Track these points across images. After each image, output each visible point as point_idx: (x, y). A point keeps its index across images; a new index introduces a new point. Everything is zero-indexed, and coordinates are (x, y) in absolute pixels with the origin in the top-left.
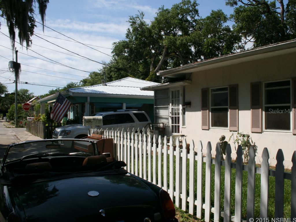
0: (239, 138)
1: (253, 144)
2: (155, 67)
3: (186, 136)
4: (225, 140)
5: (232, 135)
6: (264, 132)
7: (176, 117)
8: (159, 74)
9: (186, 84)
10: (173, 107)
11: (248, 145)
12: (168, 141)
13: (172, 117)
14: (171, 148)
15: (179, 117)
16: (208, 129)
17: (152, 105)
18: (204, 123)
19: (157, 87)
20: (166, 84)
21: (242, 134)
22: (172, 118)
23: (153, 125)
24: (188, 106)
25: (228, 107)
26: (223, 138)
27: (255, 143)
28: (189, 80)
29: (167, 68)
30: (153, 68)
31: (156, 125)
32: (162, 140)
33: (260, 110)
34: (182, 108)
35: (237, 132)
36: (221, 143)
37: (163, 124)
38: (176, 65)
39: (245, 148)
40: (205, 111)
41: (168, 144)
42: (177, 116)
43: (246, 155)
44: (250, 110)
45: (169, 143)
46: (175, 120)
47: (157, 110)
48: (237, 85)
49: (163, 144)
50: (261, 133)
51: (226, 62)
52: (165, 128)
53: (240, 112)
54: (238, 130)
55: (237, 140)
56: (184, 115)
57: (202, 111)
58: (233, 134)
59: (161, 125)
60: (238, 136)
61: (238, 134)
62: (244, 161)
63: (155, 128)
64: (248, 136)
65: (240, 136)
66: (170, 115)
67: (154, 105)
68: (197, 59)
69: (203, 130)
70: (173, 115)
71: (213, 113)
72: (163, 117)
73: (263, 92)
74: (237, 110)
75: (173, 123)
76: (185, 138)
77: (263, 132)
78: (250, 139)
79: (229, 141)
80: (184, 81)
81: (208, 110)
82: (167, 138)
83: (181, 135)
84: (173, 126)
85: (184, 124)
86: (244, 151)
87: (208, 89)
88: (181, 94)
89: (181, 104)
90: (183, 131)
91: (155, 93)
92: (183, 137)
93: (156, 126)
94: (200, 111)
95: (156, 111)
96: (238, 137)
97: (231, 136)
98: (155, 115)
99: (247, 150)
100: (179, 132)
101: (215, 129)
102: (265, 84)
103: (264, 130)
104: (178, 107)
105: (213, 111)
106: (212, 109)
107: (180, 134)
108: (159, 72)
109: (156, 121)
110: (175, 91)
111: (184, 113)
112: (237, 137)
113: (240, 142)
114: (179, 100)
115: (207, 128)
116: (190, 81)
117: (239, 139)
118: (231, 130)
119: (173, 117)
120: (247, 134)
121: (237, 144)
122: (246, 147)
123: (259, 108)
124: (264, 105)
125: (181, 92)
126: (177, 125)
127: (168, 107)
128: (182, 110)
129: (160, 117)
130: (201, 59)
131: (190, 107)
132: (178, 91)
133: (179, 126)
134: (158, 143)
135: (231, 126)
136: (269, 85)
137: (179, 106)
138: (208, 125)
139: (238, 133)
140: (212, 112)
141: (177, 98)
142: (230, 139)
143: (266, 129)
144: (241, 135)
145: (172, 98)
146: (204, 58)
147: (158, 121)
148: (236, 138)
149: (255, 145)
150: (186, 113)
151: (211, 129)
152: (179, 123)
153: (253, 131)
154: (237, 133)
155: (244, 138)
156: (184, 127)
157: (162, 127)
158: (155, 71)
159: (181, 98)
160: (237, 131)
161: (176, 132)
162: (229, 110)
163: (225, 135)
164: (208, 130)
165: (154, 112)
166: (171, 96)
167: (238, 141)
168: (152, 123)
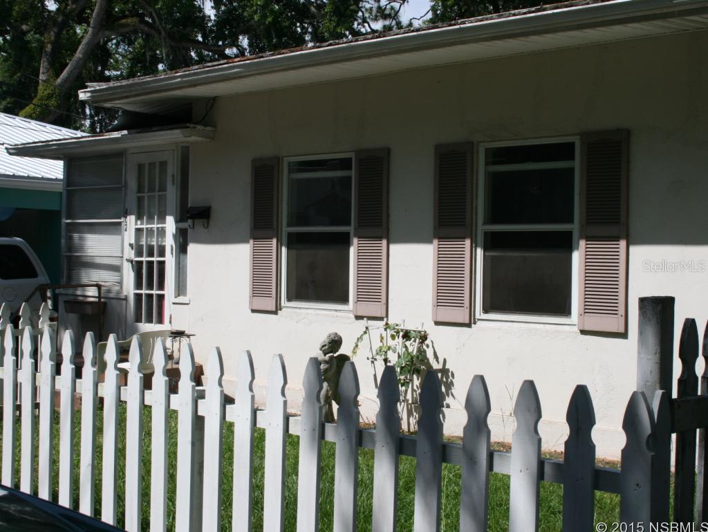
0: (391, 343)
1: (440, 366)
2: (57, 67)
3: (188, 336)
4: (341, 352)
5: (365, 333)
6: (479, 323)
7: (153, 262)
8: (89, 94)
9: (193, 138)
10: (142, 224)
11: (423, 367)
12: (123, 353)
13: (137, 262)
14: (135, 379)
15: (162, 264)
16: (274, 309)
17: (54, 216)
18: (258, 288)
19: (79, 144)
20: (116, 135)
21: (402, 327)
22: (138, 267)
23: (57, 291)
24: (198, 222)
25: (351, 229)
26: (335, 343)
27: (445, 361)
28: (205, 126)
29: (107, 73)
30: (51, 72)
31: (70, 291)
32: (100, 350)
33: (468, 242)
34: (176, 228)
35: (384, 323)
36: (326, 362)
37: (99, 287)
38: (142, 63)
39: (412, 380)
40: (262, 244)
41: (121, 365)
42: (155, 259)
43: (413, 403)
44: (430, 242)
45: (126, 360)
46: (150, 274)
47: (76, 236)
48: (388, 151)
49: (101, 365)
50: (469, 325)
51: (354, 63)
52: (105, 303)
53: (393, 247)
54: (384, 315)
55: (383, 351)
56: (182, 256)
57: (251, 241)
58: (367, 328)
59: (92, 292)
60: (384, 334)
61: (385, 329)
62: (404, 426)
63: (65, 302)
64: (424, 338)
65: (393, 337)
66: (130, 254)
67: (63, 213)
68: (225, 46)
69: (253, 311)
70: (139, 254)
71: (294, 252)
72: (98, 261)
73: (477, 179)
74: (384, 242)
75: (138, 285)
76: (184, 340)
77: (475, 323)
78: (428, 346)
79: (354, 352)
80: (188, 127)
81: (275, 241)
82: (117, 345)
83: (172, 333)
84: (140, 295)
85: (181, 289)
86: (406, 391)
87: (278, 160)
88: (173, 176)
89: (170, 215)
90: (175, 315)
91: (68, 170)
92: (178, 339)
93: (72, 298)
94: (246, 241)
95: (70, 238)
96: (385, 341)
97: (362, 336)
98: (64, 253)
99: (415, 388)
100: (160, 321)
101: (300, 308)
102: (486, 149)
103: (477, 316)
104: (160, 226)
105: (294, 242)
106: (290, 235)
107: (166, 327)
108: (86, 87)
109: (70, 277)
110: (150, 164)
111: (182, 249)
112: (382, 338)
113: (393, 359)
114: (162, 200)
115: (270, 304)
116: (209, 128)
117: (389, 348)
118: (359, 314)
119: (141, 262)
120: (420, 329)
121: (383, 363)
122: (415, 377)
123: (463, 238)
124: (482, 228)
125: (173, 169)
126: (155, 292)
127: (120, 224)
128: (175, 237)
129: (89, 260)
130: (238, 46)
131: (207, 226)
132: (163, 164)
133: (161, 298)
134: (82, 363)
135: (359, 299)
136: (498, 156)
137: (164, 223)
138: (274, 295)
139: (387, 324)
140: (288, 248)
141: (157, 189)
142: (357, 346)
143: (486, 310)
144: (398, 332)
145: (140, 190)
146: (250, 45)
147: (79, 278)
148: (377, 344)
149: (447, 367)
150: (192, 248)
151: (283, 310)
152: (161, 286)
153: (440, 319)
154: (382, 324)
155: (408, 343)
156: (181, 299)
157: (97, 300)
158: (59, 80)
159: (172, 193)
160: (381, 319)
161: (150, 320)
162: (355, 241)
163: (340, 334)
164: (275, 313)
165: (63, 241)
166: (133, 184)
167: (386, 352)
168: (55, 283)
